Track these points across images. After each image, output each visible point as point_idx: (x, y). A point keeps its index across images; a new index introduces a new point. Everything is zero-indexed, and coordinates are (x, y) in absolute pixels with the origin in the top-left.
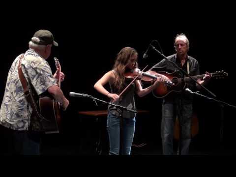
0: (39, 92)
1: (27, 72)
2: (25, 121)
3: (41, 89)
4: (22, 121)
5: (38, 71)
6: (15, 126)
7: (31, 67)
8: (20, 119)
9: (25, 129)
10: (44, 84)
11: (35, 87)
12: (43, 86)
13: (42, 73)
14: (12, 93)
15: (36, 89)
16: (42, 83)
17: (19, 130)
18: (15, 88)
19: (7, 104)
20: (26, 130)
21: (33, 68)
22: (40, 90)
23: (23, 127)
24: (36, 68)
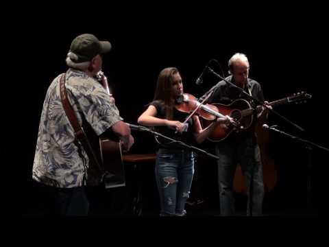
0: (100, 131)
1: (77, 103)
2: (77, 173)
3: (101, 126)
4: (72, 174)
5: (94, 100)
6: (63, 182)
7: (82, 94)
8: (69, 171)
9: (76, 185)
10: (104, 119)
11: (92, 125)
12: (104, 123)
13: (100, 102)
14: (52, 136)
15: (94, 128)
16: (100, 118)
17: (70, 187)
18: (57, 127)
19: (47, 151)
20: (79, 187)
21: (85, 97)
22: (100, 128)
23: (74, 182)
24: (90, 96)
